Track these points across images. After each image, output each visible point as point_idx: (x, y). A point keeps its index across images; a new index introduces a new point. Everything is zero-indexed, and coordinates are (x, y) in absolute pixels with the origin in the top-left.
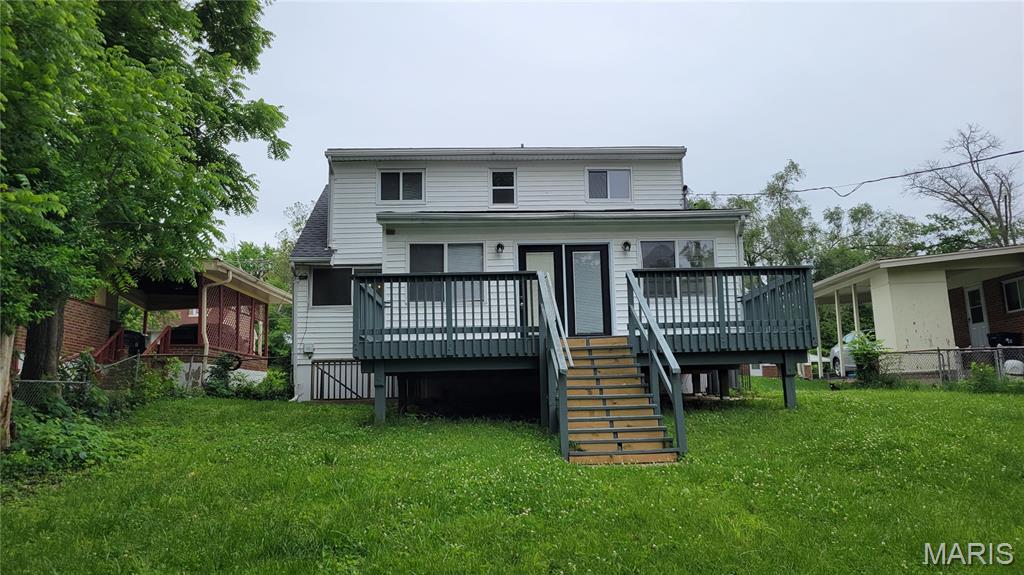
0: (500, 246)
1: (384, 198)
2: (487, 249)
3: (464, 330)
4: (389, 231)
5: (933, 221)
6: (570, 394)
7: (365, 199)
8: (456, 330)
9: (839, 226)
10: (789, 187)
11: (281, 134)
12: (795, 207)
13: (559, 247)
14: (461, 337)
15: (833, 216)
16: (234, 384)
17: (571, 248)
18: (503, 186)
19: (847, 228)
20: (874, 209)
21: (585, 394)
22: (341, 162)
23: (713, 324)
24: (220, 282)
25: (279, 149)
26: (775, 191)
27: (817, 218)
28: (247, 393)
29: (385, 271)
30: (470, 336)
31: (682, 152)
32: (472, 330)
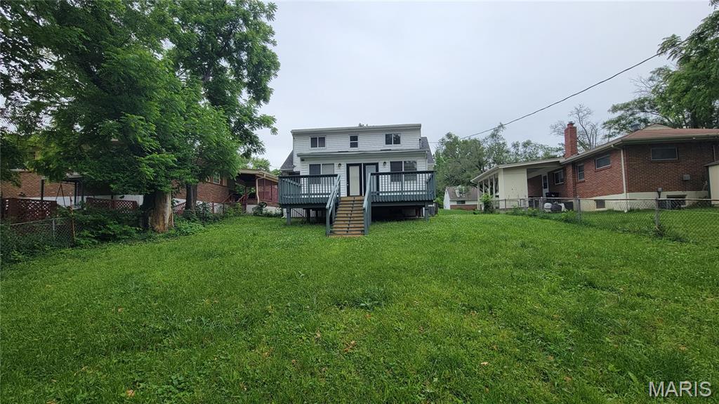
0: (340, 164)
1: (312, 147)
2: (335, 165)
3: (314, 194)
4: (302, 160)
5: (561, 146)
6: (338, 215)
7: (306, 148)
8: (311, 194)
9: (518, 149)
10: (499, 134)
11: (274, 125)
12: (501, 142)
13: (361, 164)
14: (313, 197)
15: (515, 145)
16: (264, 212)
17: (365, 165)
18: (354, 141)
19: (521, 149)
20: (532, 142)
21: (346, 215)
22: (297, 134)
23: (399, 192)
24: (262, 177)
25: (274, 131)
26: (493, 136)
27: (509, 146)
28: (269, 215)
29: (301, 174)
30: (316, 196)
31: (420, 126)
32: (316, 194)
